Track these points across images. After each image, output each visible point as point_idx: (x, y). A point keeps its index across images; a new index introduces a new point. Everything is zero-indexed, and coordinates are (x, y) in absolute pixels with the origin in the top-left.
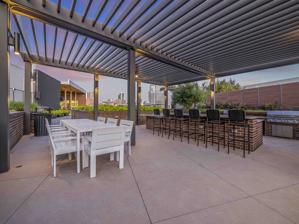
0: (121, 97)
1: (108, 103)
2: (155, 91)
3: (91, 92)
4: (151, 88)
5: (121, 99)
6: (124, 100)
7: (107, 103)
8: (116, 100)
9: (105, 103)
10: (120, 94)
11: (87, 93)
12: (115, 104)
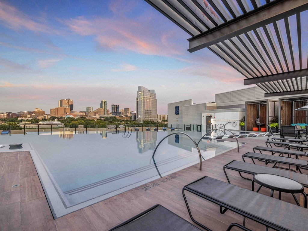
0: (104, 106)
1: (87, 113)
2: (143, 98)
3: (65, 100)
4: (138, 94)
5: (104, 108)
6: (107, 109)
7: (85, 112)
8: (97, 109)
9: (83, 112)
10: (102, 101)
11: (60, 100)
12: (96, 114)
